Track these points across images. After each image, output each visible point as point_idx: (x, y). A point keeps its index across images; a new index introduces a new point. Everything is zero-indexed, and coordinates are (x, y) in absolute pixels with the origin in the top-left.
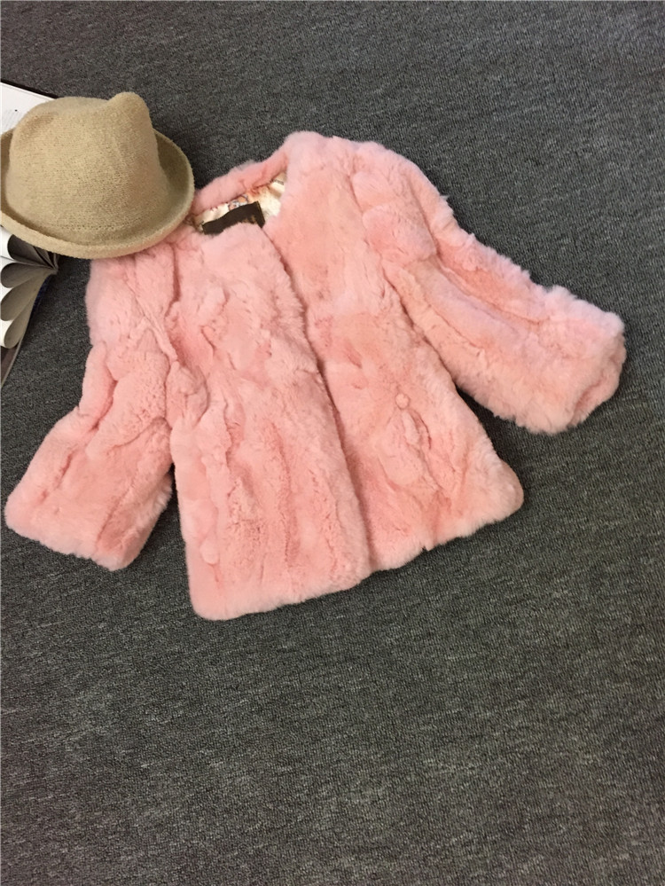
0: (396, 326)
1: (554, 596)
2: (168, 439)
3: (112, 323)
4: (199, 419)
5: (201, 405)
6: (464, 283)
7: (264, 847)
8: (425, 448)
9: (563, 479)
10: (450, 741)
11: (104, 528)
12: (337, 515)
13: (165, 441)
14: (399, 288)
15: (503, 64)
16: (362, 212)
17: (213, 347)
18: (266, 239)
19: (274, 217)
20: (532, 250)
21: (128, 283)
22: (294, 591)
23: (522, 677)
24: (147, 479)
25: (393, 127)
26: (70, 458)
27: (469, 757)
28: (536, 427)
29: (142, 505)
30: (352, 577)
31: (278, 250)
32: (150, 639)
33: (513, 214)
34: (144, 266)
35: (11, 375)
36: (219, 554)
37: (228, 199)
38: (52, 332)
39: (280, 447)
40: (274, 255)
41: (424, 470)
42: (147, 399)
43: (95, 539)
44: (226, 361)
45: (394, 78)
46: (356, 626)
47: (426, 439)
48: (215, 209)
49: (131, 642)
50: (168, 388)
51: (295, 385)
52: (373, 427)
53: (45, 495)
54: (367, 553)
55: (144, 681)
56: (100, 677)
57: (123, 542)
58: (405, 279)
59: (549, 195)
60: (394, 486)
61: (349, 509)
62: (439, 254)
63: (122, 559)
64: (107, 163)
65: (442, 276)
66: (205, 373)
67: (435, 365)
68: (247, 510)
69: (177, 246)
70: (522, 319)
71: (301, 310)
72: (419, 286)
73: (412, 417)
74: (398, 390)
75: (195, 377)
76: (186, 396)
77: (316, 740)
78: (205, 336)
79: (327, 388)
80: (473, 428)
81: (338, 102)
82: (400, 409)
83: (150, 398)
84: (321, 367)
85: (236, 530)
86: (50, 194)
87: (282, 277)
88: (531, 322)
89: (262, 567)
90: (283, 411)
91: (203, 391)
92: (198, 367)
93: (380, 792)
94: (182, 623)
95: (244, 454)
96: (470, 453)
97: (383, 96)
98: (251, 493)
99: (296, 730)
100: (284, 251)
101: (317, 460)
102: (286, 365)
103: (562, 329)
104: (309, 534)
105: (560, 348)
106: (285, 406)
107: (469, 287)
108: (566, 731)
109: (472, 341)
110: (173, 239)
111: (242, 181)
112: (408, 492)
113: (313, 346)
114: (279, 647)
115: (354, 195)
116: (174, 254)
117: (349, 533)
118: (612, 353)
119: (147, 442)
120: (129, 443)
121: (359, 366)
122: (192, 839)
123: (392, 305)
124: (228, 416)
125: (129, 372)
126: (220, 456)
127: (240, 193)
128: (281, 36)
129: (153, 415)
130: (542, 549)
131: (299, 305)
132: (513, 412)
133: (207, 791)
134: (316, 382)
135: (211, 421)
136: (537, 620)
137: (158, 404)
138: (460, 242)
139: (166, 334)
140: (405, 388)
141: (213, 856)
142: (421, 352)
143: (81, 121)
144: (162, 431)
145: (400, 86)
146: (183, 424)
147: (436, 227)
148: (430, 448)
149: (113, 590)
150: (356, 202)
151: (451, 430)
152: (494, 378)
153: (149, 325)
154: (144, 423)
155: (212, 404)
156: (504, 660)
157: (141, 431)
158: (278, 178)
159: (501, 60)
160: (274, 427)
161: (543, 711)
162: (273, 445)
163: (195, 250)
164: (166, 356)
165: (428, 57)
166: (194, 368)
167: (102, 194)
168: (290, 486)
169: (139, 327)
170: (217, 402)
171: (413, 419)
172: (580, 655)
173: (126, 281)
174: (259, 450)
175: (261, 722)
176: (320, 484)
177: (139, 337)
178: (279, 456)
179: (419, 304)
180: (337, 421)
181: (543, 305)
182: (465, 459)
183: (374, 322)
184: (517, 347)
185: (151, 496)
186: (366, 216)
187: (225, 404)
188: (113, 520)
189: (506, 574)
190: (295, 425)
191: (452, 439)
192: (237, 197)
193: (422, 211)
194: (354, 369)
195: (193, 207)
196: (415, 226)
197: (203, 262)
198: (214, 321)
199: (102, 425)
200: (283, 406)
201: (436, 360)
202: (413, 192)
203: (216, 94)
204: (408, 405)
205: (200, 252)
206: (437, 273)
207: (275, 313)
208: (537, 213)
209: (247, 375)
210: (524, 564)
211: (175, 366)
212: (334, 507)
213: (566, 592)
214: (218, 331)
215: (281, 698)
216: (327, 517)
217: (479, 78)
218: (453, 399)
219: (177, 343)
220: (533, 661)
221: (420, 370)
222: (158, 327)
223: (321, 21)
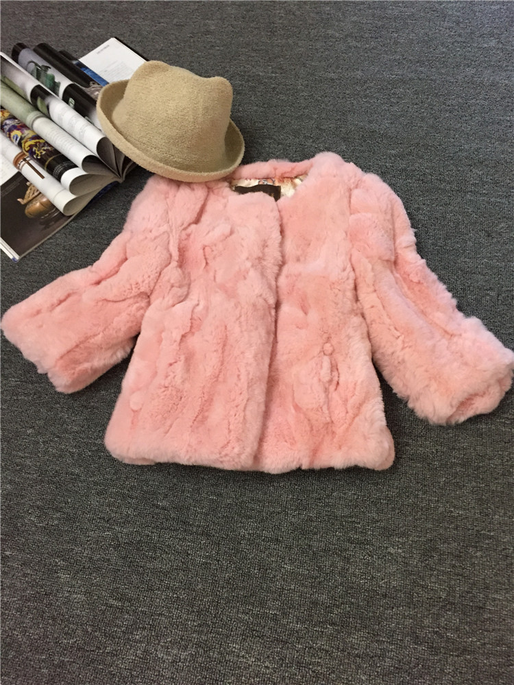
0: (344, 295)
1: (389, 550)
2: (145, 312)
3: (144, 219)
4: (174, 306)
5: (180, 297)
6: (406, 289)
7: (68, 661)
8: (332, 388)
9: (429, 461)
10: (258, 636)
11: (69, 352)
12: (245, 408)
13: (142, 311)
14: (357, 270)
15: (487, 166)
16: (351, 214)
17: (207, 263)
18: (276, 208)
19: (288, 197)
20: (464, 290)
21: (168, 200)
22: (187, 451)
23: (338, 607)
24: (116, 332)
25: (394, 176)
26: (69, 295)
27: (268, 657)
28: (423, 411)
29: (103, 350)
30: (236, 460)
31: (281, 218)
32: (60, 456)
33: (459, 261)
34: (184, 193)
35: (57, 235)
36: (143, 405)
37: (261, 177)
38: (99, 219)
39: (225, 344)
40: (277, 220)
41: (324, 403)
42: (143, 276)
43: (58, 357)
44: (211, 274)
45: (407, 148)
46: (222, 510)
47: (335, 382)
48: (249, 180)
49: (46, 452)
50: (162, 276)
51: (254, 305)
52: (299, 360)
53: (38, 312)
54: (255, 448)
55: (40, 487)
56: (9, 470)
57: (77, 369)
58: (365, 267)
59: (490, 258)
60: (297, 408)
61: (255, 409)
62: (395, 263)
63: (69, 382)
64: (190, 113)
65: (392, 276)
66: (192, 279)
67: (362, 334)
68: (178, 380)
69: (213, 191)
70: (441, 328)
71: (280, 263)
72: (372, 274)
73: (331, 362)
74: (329, 339)
75: (185, 277)
76: (172, 286)
77: (150, 589)
78: (204, 252)
79: (276, 322)
80: (374, 388)
81: (362, 149)
82: (324, 354)
83: (146, 276)
84: (277, 306)
85: (164, 391)
86: (142, 117)
87: (276, 234)
88: (446, 332)
89: (171, 426)
90: (237, 319)
91: (185, 290)
92: (189, 273)
93: (184, 655)
94: (90, 454)
95: (195, 342)
96: (365, 405)
97: (395, 156)
98: (188, 371)
99: (138, 573)
100: (285, 221)
101: (247, 363)
102: (253, 289)
103: (468, 343)
104: (217, 413)
105: (462, 356)
106: (240, 316)
107: (409, 292)
108: (359, 667)
109: (397, 327)
110: (212, 185)
111: (275, 169)
112: (305, 414)
113: (279, 289)
114: (155, 502)
115: (350, 201)
116: (208, 195)
117: (248, 425)
118: (501, 376)
119: (129, 306)
120: (116, 302)
121: (306, 313)
122: (15, 630)
123: (348, 279)
124: (196, 310)
125: (139, 254)
126: (177, 335)
127: (270, 176)
128: (341, 97)
129: (142, 289)
130: (393, 509)
131: (280, 258)
132: (408, 392)
133: (45, 594)
134: (270, 313)
135: (182, 309)
136: (368, 564)
137: (149, 283)
138: (414, 261)
139: (178, 241)
140: (334, 341)
141: (24, 651)
142: (356, 320)
143: (186, 80)
144: (143, 304)
145: (410, 153)
146: (161, 303)
147: (400, 244)
148: (336, 389)
149: (52, 408)
150: (350, 206)
151: (357, 381)
152: (403, 361)
153: (169, 230)
154: (133, 292)
155: (188, 299)
156: (329, 586)
157: (129, 297)
158: (301, 177)
159: (486, 163)
160: (226, 329)
161: (345, 643)
162: (219, 341)
163: (224, 197)
164: (171, 255)
165: (436, 144)
166: (186, 272)
167: (177, 131)
168: (219, 375)
169: (160, 228)
170: (192, 299)
171: (331, 364)
172: (393, 608)
173: (166, 198)
174: (207, 341)
175: (114, 556)
176: (242, 381)
177: (157, 234)
178: (220, 351)
179: (368, 286)
180: (273, 347)
181: (459, 325)
182: (359, 407)
183: (330, 286)
184: (430, 343)
185: (112, 347)
186: (353, 217)
187: (197, 302)
188: (77, 349)
189: (357, 517)
190: (242, 332)
191: (355, 388)
192: (267, 178)
193: (394, 229)
194: (301, 314)
195: (234, 172)
196: (386, 236)
197: (225, 207)
198: (215, 245)
199: (103, 283)
200: (238, 316)
201: (365, 330)
202: (392, 215)
203: (281, 115)
204: (331, 354)
205: (226, 200)
206: (388, 272)
207: (261, 255)
208: (477, 267)
209: (223, 287)
210: (375, 515)
211: (174, 264)
212: (245, 401)
213: (399, 551)
214: (215, 252)
215: (138, 543)
216: (237, 406)
217: (467, 168)
218: (367, 361)
219: (182, 251)
220: (352, 597)
221: (350, 331)
222: (174, 234)
223: (372, 97)
